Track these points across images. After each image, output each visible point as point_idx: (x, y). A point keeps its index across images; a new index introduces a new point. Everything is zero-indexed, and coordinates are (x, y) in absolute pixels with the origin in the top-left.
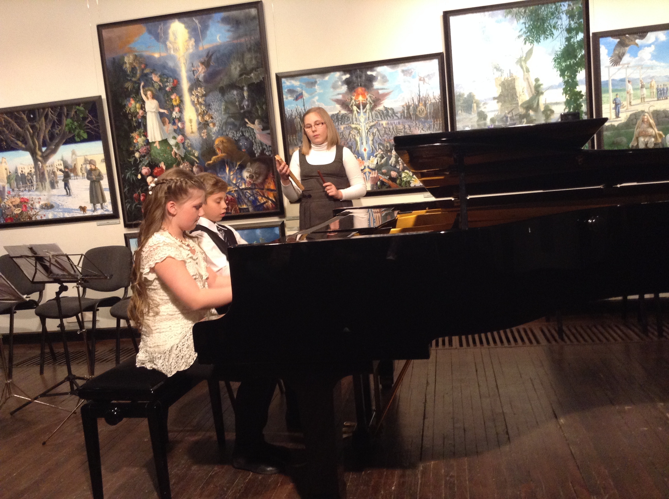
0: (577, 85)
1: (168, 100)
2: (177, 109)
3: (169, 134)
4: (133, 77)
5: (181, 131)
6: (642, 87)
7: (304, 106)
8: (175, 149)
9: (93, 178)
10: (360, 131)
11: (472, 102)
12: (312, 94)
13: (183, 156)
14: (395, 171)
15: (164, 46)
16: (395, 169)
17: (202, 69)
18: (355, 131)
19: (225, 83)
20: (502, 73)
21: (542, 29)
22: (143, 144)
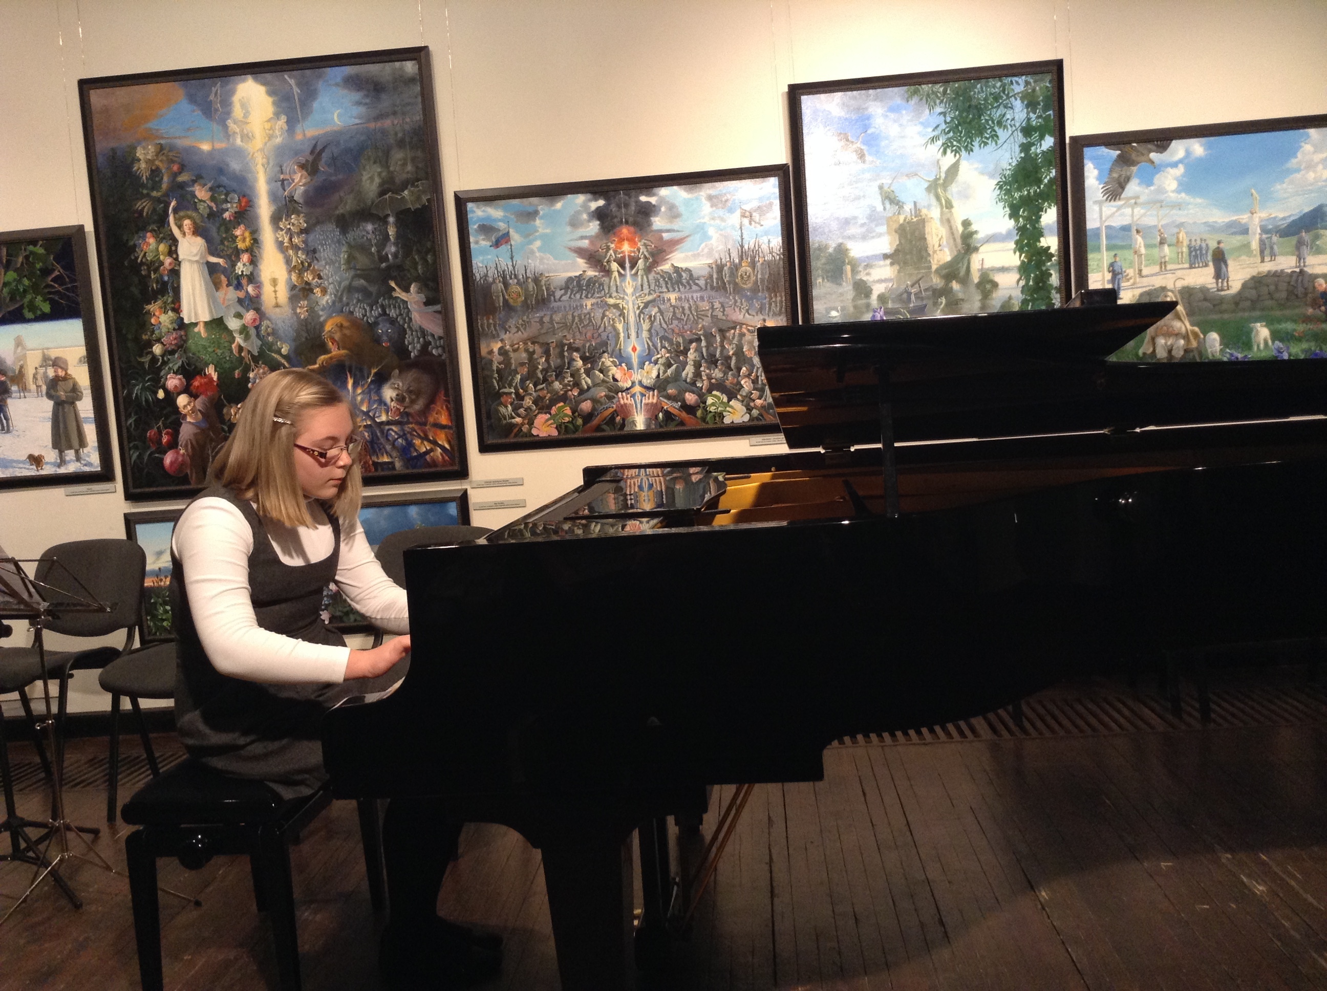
0: (1041, 234)
1: (225, 238)
2: (245, 257)
3: (228, 307)
4: (153, 189)
5: (253, 303)
6: (1162, 243)
7: (512, 258)
8: (239, 339)
9: (58, 397)
10: (625, 311)
11: (843, 263)
12: (529, 236)
13: (257, 354)
14: (693, 392)
15: (220, 128)
16: (694, 388)
17: (301, 176)
18: (614, 311)
19: (348, 207)
20: (901, 207)
21: (977, 126)
22: (170, 326)
